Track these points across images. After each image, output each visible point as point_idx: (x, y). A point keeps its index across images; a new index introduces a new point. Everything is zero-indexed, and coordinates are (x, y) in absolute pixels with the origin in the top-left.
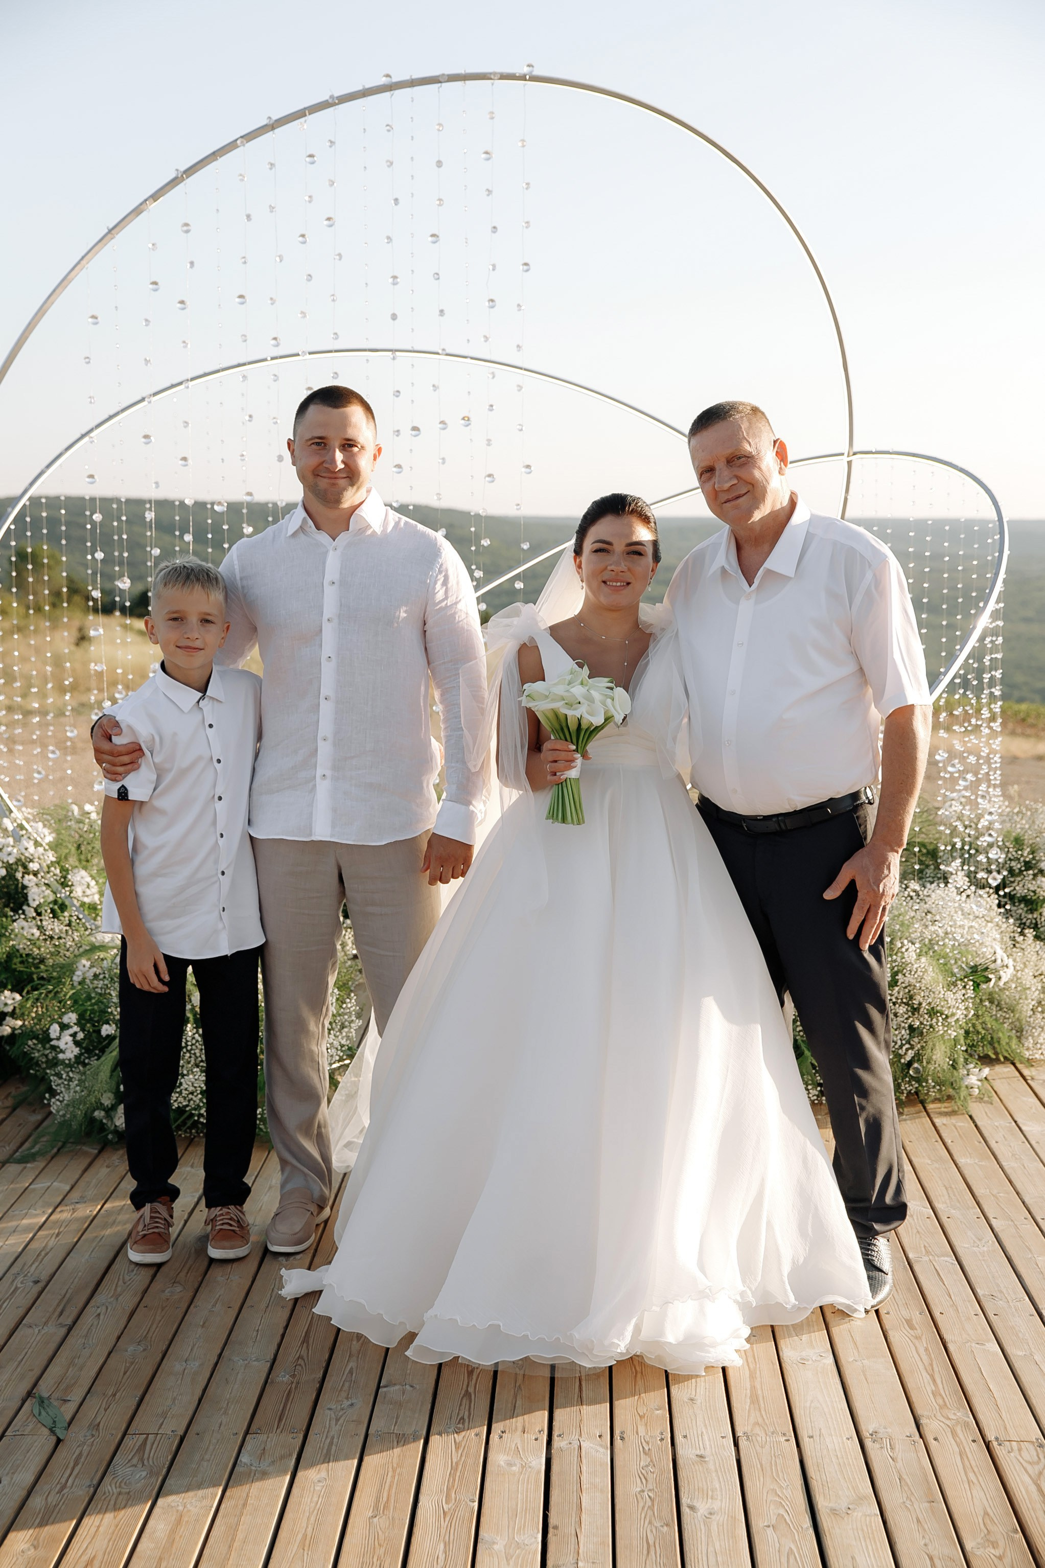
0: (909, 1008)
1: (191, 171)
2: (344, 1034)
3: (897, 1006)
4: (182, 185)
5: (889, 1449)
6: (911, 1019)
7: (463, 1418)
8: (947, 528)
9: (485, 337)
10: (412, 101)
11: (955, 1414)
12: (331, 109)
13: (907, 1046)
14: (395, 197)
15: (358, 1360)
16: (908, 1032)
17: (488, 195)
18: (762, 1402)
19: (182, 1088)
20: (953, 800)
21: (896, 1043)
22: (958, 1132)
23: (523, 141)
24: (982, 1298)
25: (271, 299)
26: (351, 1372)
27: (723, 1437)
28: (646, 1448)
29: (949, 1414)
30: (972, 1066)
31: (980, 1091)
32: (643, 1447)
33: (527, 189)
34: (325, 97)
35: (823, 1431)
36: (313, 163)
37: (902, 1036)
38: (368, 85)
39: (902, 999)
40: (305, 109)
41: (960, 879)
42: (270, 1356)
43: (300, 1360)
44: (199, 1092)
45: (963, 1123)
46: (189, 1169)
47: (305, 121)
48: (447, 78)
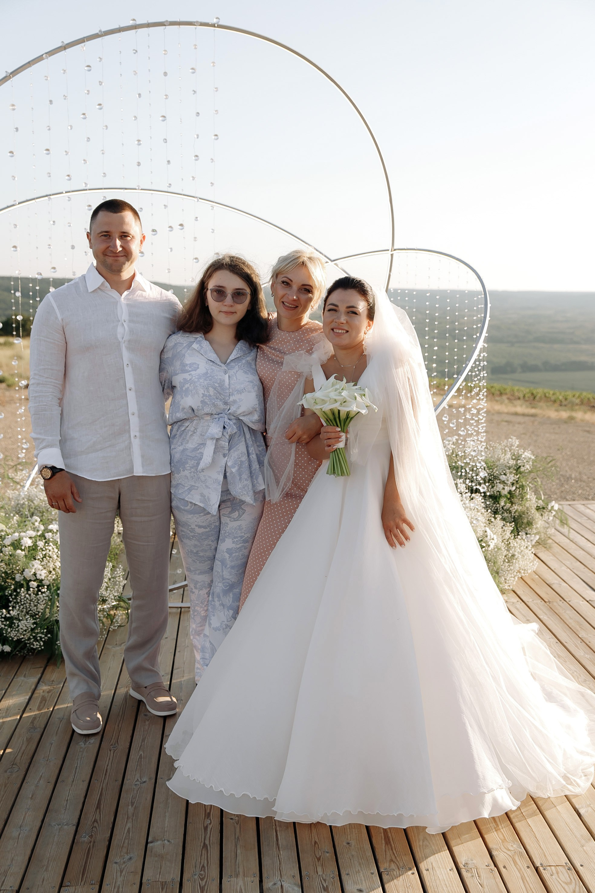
1: (15, 73)
2: (116, 589)
4: (9, 81)
5: (477, 877)
7: (203, 866)
9: (193, 177)
10: (149, 36)
11: (512, 846)
12: (100, 39)
14: (139, 93)
15: (132, 821)
17: (194, 94)
18: (392, 842)
19: (19, 628)
23: (214, 63)
25: (66, 151)
26: (129, 831)
27: (372, 874)
28: (325, 886)
29: (508, 846)
32: (323, 885)
33: (216, 91)
34: (96, 31)
35: (433, 864)
36: (89, 70)
38: (123, 25)
40: (84, 38)
42: (75, 821)
43: (95, 823)
44: (30, 630)
46: (23, 678)
47: (85, 45)
48: (169, 23)
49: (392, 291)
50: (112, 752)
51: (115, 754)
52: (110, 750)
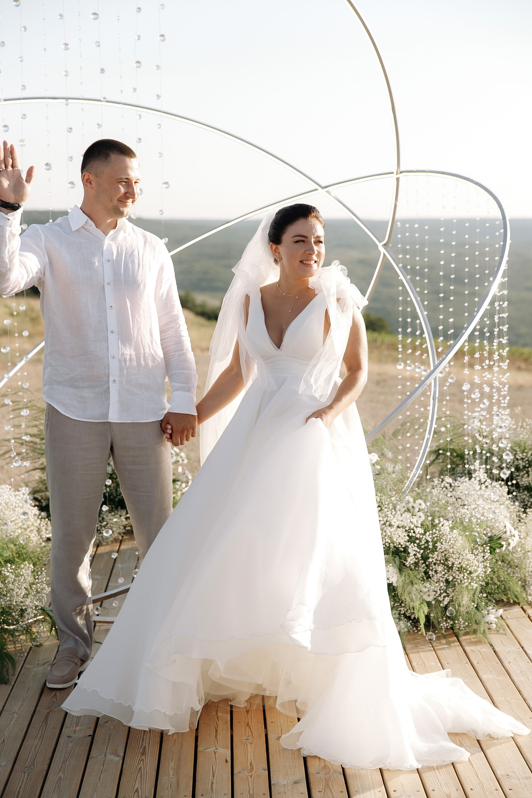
0: (446, 567)
3: (437, 565)
6: (447, 575)
8: (467, 225)
13: (445, 594)
16: (445, 584)
20: (474, 418)
21: (436, 592)
22: (482, 656)
24: (500, 777)
30: (491, 608)
31: (497, 625)
37: (441, 587)
39: (440, 561)
41: (481, 474)
45: (486, 649)
49: (399, 226)
50: (26, 774)
51: (29, 776)
52: (25, 773)
